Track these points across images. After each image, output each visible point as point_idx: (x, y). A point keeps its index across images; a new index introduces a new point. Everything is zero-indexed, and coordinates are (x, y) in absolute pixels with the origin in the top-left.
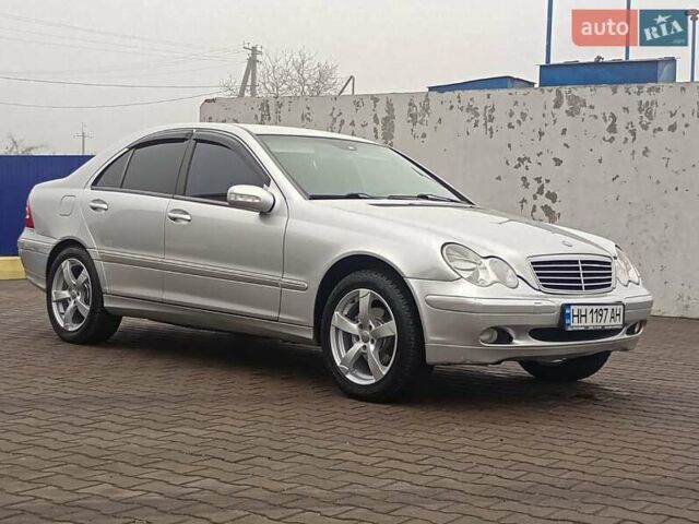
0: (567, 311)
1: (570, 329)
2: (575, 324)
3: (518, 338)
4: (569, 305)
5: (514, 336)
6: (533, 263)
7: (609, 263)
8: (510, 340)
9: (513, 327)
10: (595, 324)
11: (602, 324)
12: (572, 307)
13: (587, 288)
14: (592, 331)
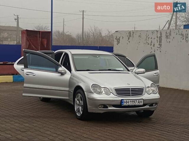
0: (122, 101)
1: (123, 105)
2: (125, 104)
3: (109, 107)
4: (123, 100)
5: (108, 106)
6: (115, 89)
7: (143, 89)
8: (107, 107)
9: (108, 104)
10: (132, 104)
11: (135, 104)
12: (124, 100)
13: (132, 95)
14: (130, 106)
